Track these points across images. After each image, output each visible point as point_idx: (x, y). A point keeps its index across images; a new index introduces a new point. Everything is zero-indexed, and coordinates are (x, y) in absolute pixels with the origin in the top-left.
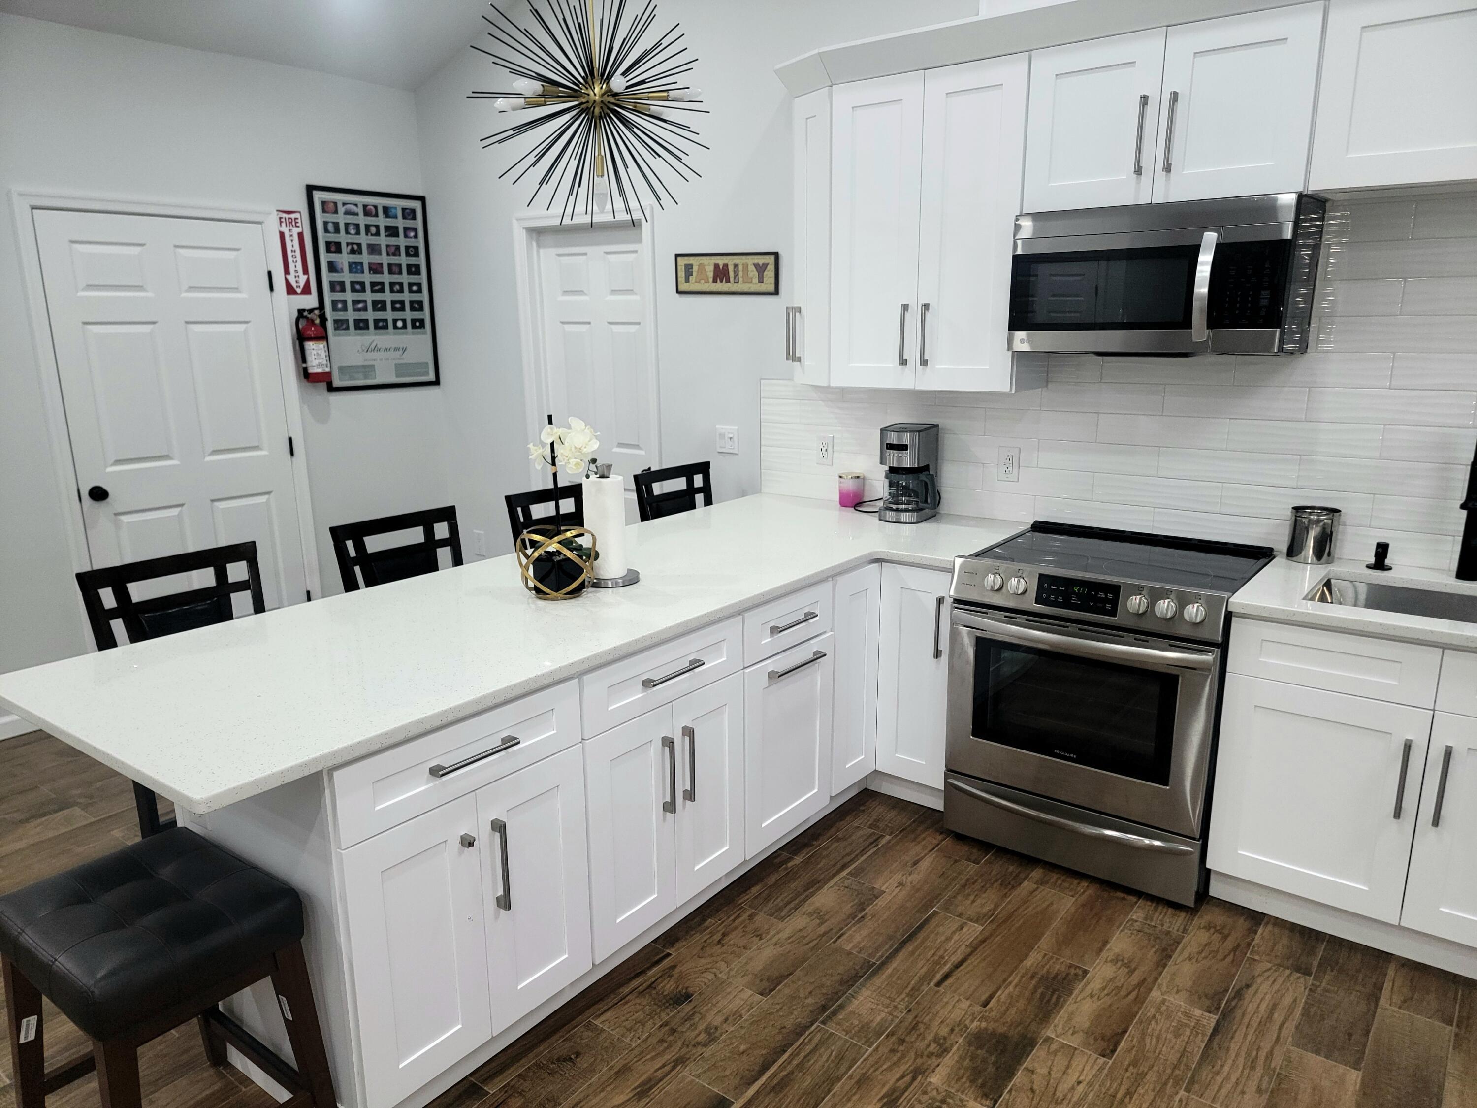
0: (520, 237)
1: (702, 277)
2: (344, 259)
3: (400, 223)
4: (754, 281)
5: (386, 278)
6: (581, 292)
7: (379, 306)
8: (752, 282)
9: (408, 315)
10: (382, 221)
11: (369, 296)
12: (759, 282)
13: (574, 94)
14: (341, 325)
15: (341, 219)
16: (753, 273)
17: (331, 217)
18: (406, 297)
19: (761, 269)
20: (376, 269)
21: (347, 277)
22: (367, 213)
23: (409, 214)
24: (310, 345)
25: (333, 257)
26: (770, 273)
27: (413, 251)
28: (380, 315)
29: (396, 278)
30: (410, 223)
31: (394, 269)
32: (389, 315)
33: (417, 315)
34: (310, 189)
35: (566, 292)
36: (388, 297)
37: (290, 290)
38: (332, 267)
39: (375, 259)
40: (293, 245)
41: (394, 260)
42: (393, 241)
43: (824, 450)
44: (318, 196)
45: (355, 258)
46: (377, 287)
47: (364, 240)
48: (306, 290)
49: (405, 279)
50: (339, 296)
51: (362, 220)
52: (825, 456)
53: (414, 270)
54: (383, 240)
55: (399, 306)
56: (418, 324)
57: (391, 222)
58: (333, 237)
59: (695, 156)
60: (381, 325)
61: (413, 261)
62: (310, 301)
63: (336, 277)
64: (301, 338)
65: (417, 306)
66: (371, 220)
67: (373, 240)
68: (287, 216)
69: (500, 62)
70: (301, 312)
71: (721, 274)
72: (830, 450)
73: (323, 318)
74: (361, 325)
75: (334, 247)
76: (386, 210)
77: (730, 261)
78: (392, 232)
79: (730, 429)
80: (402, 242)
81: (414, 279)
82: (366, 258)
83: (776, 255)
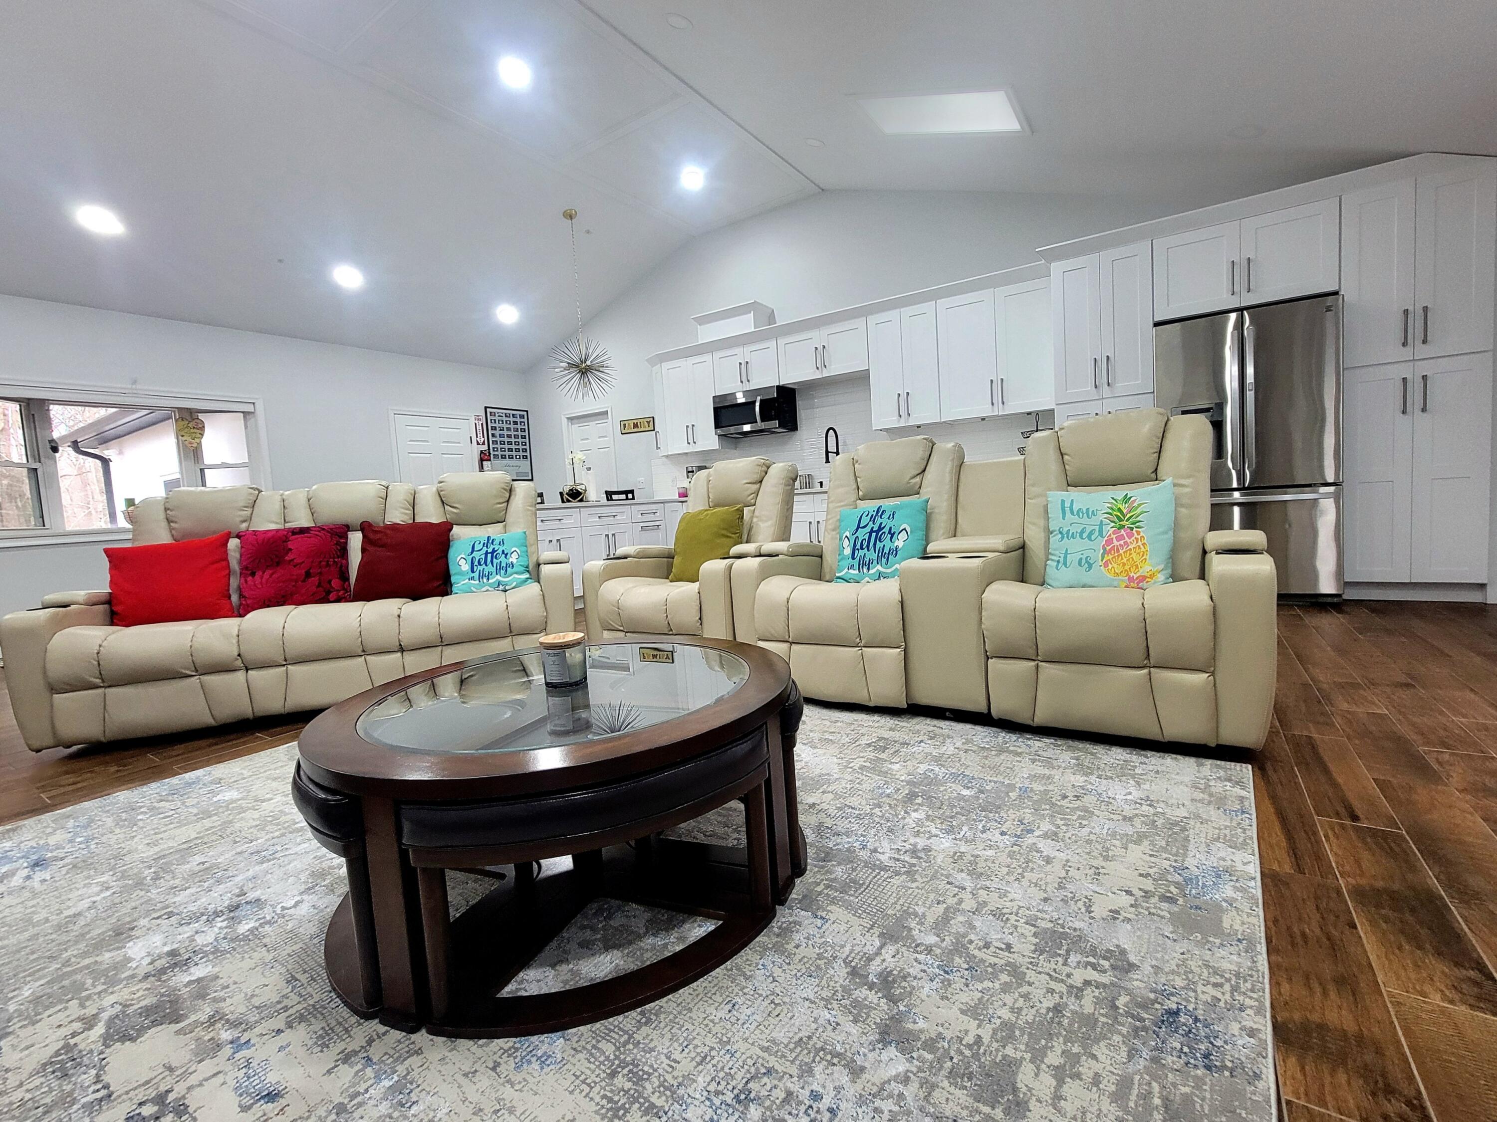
0: (565, 421)
1: (629, 428)
2: (497, 433)
3: (518, 420)
5: (513, 440)
6: (587, 439)
7: (510, 450)
8: (646, 427)
9: (521, 453)
10: (512, 419)
11: (506, 446)
12: (648, 427)
13: (578, 367)
14: (496, 456)
15: (497, 418)
16: (646, 424)
17: (493, 418)
18: (521, 447)
19: (648, 422)
20: (509, 436)
21: (498, 439)
22: (506, 416)
23: (522, 417)
24: (484, 463)
25: (494, 432)
26: (651, 423)
27: (523, 430)
28: (511, 453)
29: (517, 440)
30: (522, 420)
31: (516, 437)
32: (514, 453)
33: (525, 454)
34: (486, 408)
35: (583, 440)
36: (513, 447)
37: (478, 444)
38: (493, 435)
39: (509, 433)
40: (479, 427)
41: (516, 433)
42: (516, 426)
44: (488, 410)
45: (501, 432)
46: (510, 443)
47: (505, 426)
48: (484, 444)
49: (520, 440)
50: (495, 446)
51: (504, 419)
53: (524, 437)
54: (512, 426)
55: (517, 450)
56: (525, 457)
57: (515, 420)
58: (493, 425)
59: (614, 382)
60: (511, 457)
61: (523, 434)
62: (485, 447)
63: (494, 439)
64: (482, 460)
65: (525, 450)
66: (507, 419)
67: (508, 426)
68: (478, 418)
69: (556, 359)
70: (481, 452)
71: (636, 426)
73: (490, 454)
74: (504, 457)
75: (494, 428)
76: (513, 415)
77: (638, 421)
78: (515, 423)
79: (642, 479)
80: (519, 426)
81: (524, 440)
82: (505, 432)
83: (653, 417)
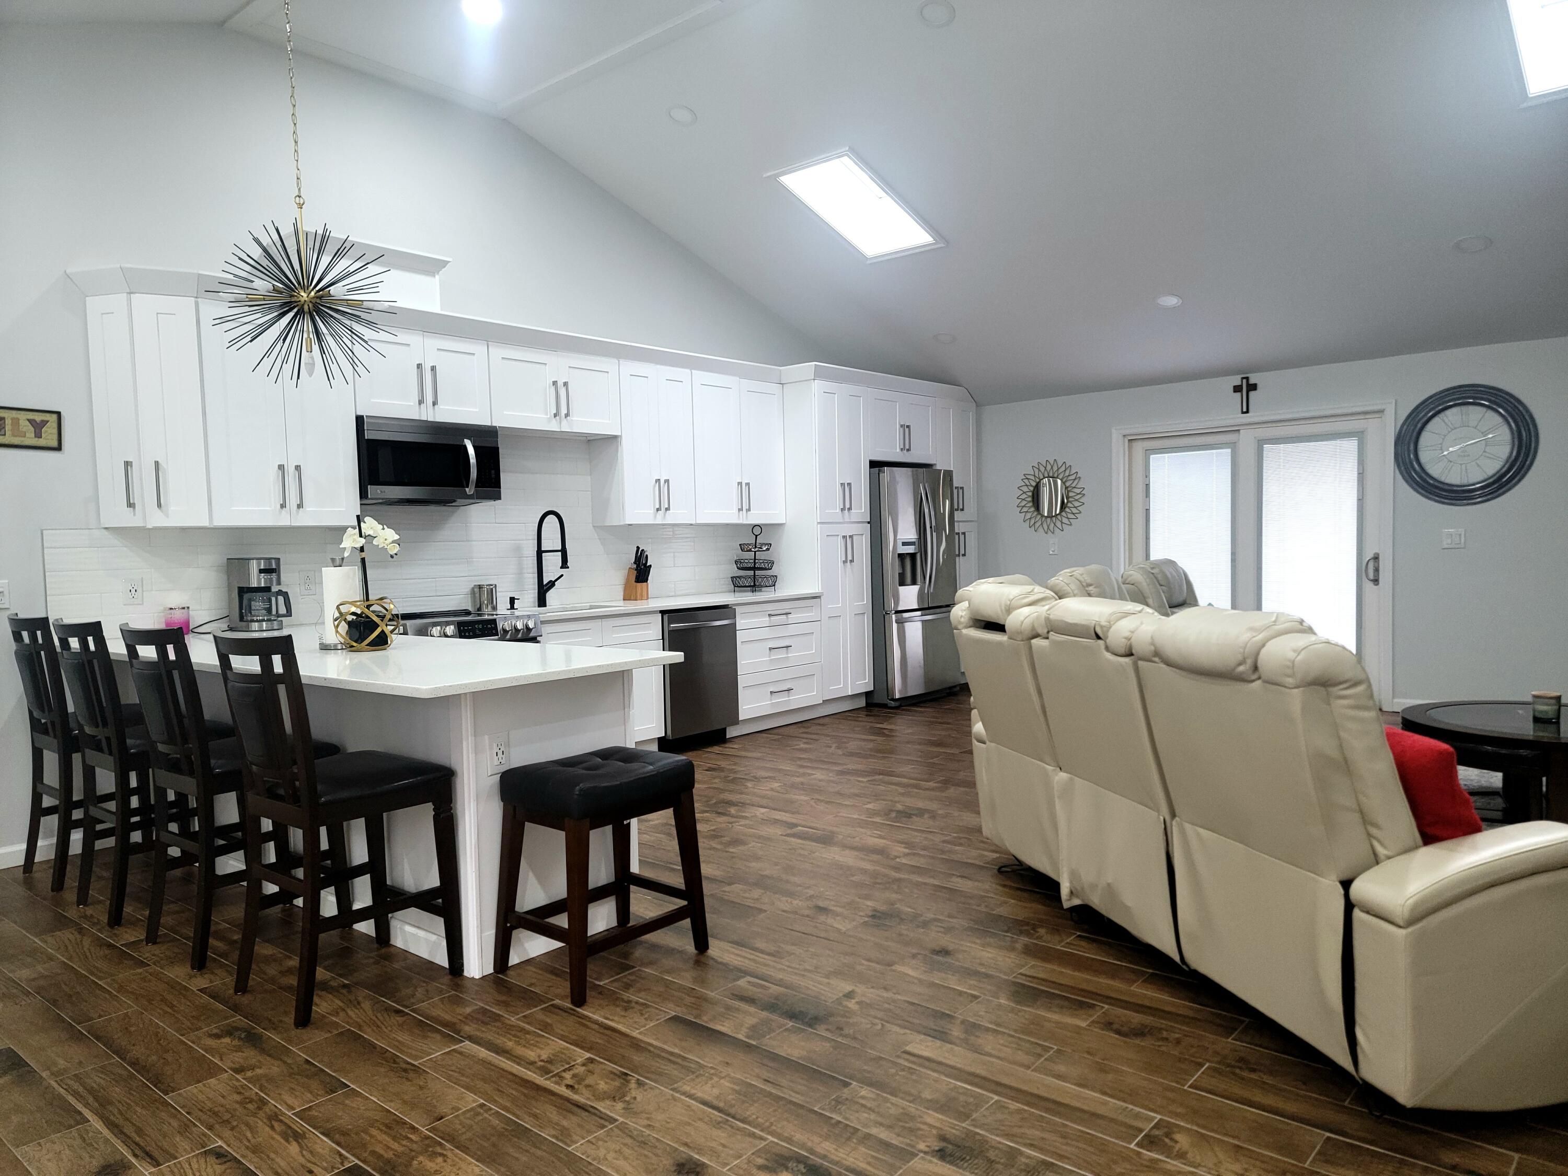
4: (27, 435)
8: (25, 437)
12: (35, 437)
16: (27, 428)
19: (38, 427)
26: (49, 430)
43: (133, 591)
52: (135, 597)
72: (139, 590)
83: (59, 414)
